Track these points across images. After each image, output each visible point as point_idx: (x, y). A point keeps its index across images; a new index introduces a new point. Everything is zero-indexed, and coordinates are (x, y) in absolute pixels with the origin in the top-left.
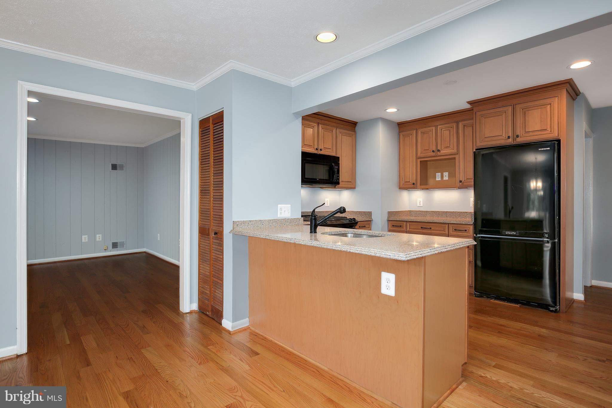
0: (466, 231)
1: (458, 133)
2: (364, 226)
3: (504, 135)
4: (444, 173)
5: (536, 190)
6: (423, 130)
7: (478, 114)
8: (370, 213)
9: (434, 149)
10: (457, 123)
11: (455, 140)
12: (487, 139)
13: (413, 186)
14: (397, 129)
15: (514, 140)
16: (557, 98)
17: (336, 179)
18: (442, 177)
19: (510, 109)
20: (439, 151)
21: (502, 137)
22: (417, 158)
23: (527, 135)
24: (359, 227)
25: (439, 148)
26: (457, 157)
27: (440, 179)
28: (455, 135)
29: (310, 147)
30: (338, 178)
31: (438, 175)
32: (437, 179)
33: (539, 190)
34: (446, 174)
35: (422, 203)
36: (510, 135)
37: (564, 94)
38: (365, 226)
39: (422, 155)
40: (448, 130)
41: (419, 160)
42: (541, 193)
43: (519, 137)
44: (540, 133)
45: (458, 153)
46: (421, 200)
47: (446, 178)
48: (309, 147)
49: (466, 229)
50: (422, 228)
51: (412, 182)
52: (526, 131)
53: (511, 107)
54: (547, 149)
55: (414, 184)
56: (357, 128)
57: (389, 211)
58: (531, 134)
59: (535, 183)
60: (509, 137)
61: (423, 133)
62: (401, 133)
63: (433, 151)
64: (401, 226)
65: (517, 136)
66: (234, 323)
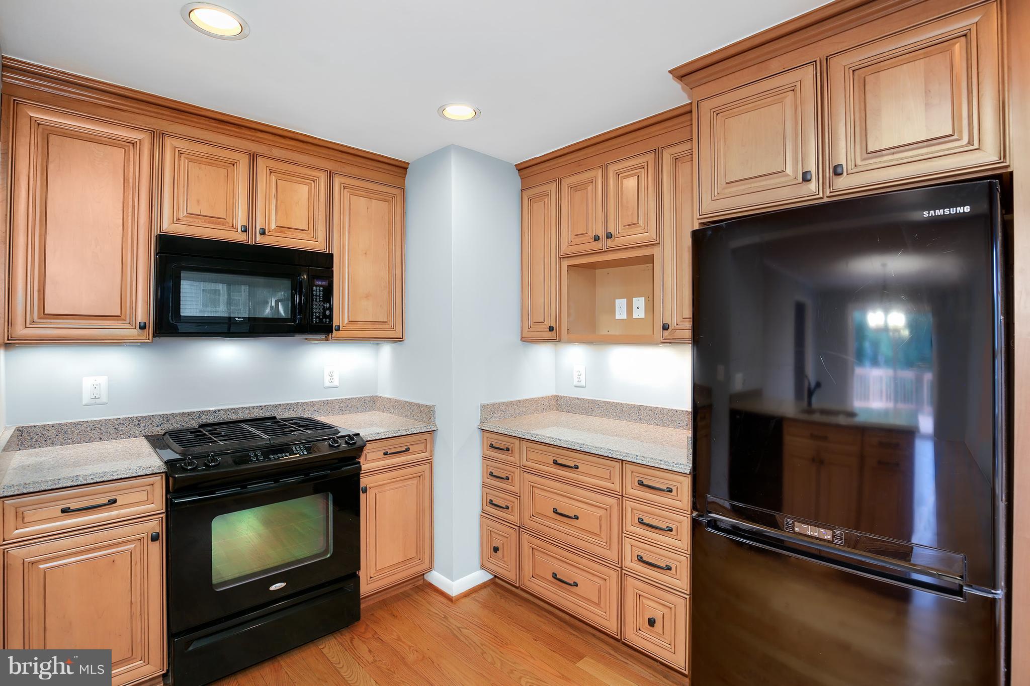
0: (671, 491)
1: (658, 182)
2: (404, 449)
3: (789, 171)
4: (635, 300)
6: (573, 180)
8: (428, 412)
9: (599, 233)
10: (658, 153)
11: (652, 204)
12: (734, 189)
13: (551, 336)
14: (516, 181)
15: (824, 183)
17: (319, 317)
18: (630, 309)
19: (808, 76)
20: (610, 236)
21: (783, 179)
22: (562, 258)
23: (874, 162)
24: (385, 454)
25: (611, 230)
26: (656, 252)
27: (624, 316)
28: (652, 189)
29: (219, 224)
30: (328, 313)
31: (621, 304)
32: (618, 317)
34: (639, 303)
35: (583, 378)
36: (812, 167)
38: (407, 450)
39: (572, 250)
40: (633, 175)
41: (565, 264)
43: (845, 173)
45: (659, 242)
46: (582, 368)
47: (639, 313)
48: (209, 222)
49: (671, 484)
50: (555, 462)
51: (548, 323)
52: (869, 150)
53: (810, 70)
54: (960, 210)
55: (551, 329)
56: (410, 178)
57: (485, 402)
58: (887, 159)
60: (806, 178)
61: (574, 188)
62: (525, 193)
63: (597, 238)
64: (508, 450)
65: (837, 171)
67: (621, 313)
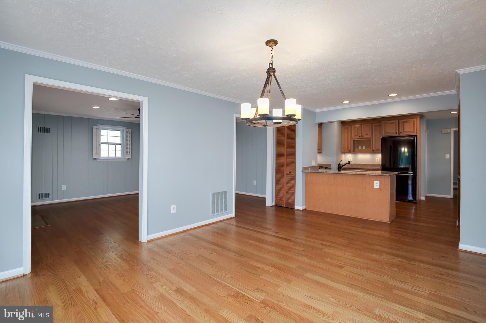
1: (372, 129)
4: (363, 146)
5: (404, 153)
6: (355, 126)
7: (383, 122)
8: (330, 165)
9: (360, 135)
10: (372, 124)
11: (371, 132)
12: (387, 133)
13: (349, 152)
14: (341, 124)
16: (416, 119)
18: (362, 148)
19: (397, 121)
20: (362, 136)
21: (394, 133)
27: (361, 149)
28: (371, 130)
33: (406, 153)
35: (351, 160)
37: (419, 119)
39: (354, 138)
40: (367, 127)
41: (352, 140)
42: (407, 154)
44: (409, 132)
45: (372, 138)
46: (351, 158)
47: (364, 148)
51: (348, 150)
52: (404, 131)
58: (406, 132)
59: (404, 149)
60: (397, 133)
61: (354, 128)
62: (343, 127)
63: (360, 136)
65: (400, 133)
66: (303, 207)
67: (360, 148)
